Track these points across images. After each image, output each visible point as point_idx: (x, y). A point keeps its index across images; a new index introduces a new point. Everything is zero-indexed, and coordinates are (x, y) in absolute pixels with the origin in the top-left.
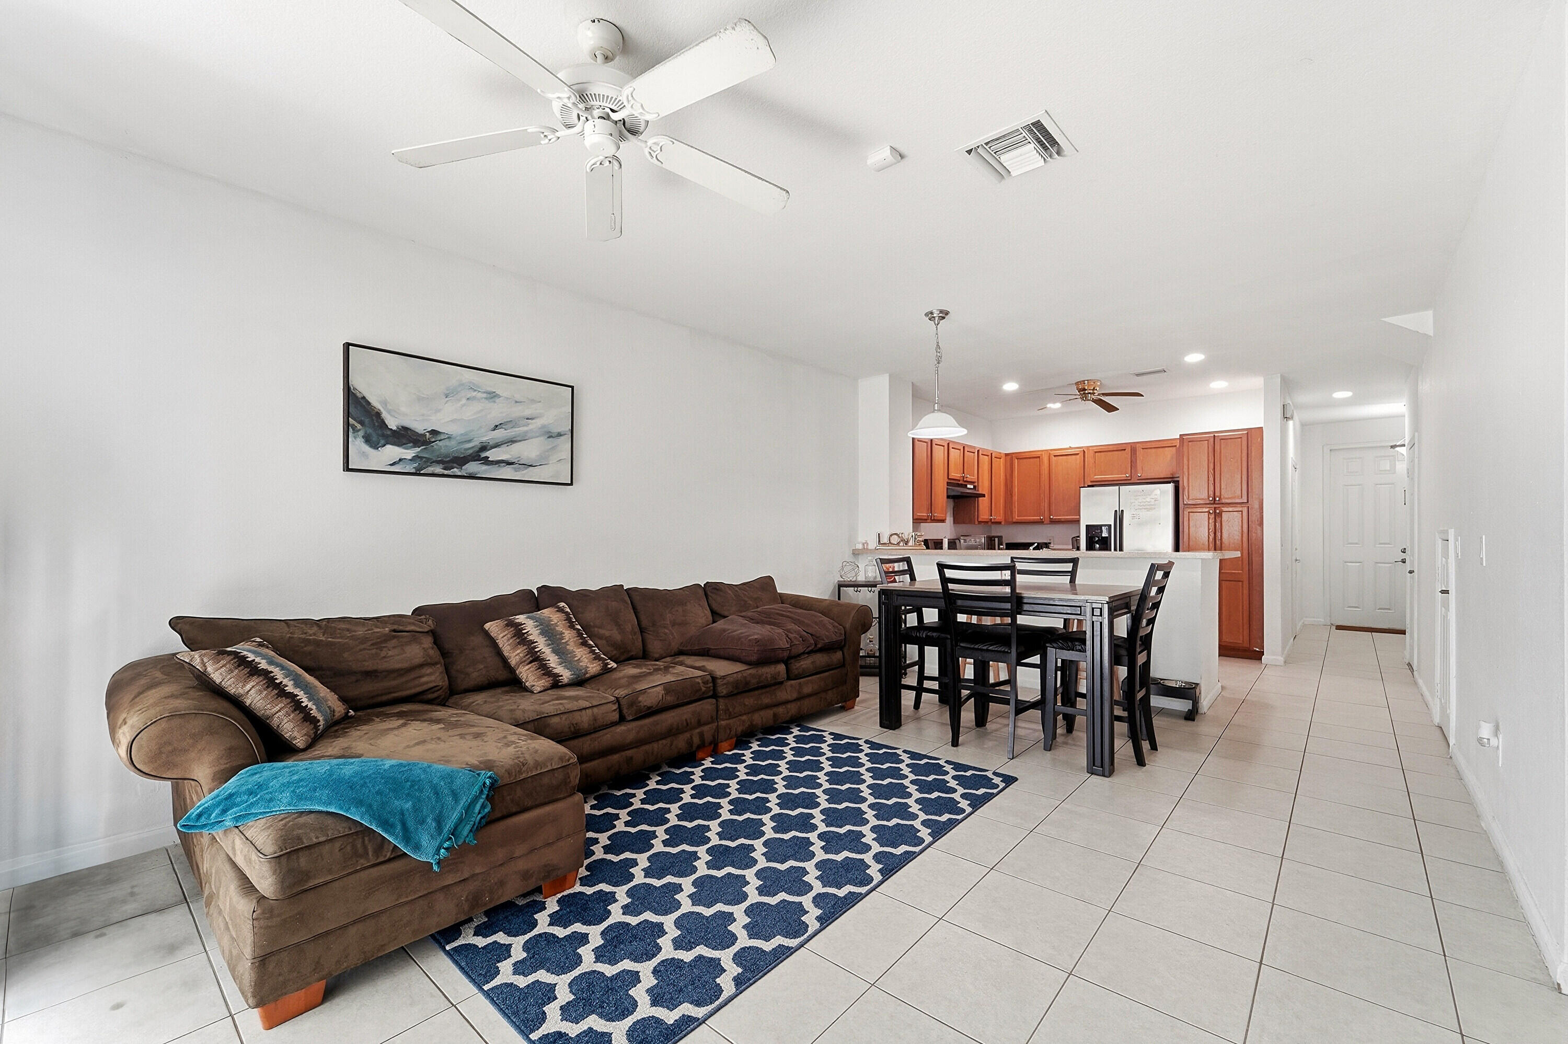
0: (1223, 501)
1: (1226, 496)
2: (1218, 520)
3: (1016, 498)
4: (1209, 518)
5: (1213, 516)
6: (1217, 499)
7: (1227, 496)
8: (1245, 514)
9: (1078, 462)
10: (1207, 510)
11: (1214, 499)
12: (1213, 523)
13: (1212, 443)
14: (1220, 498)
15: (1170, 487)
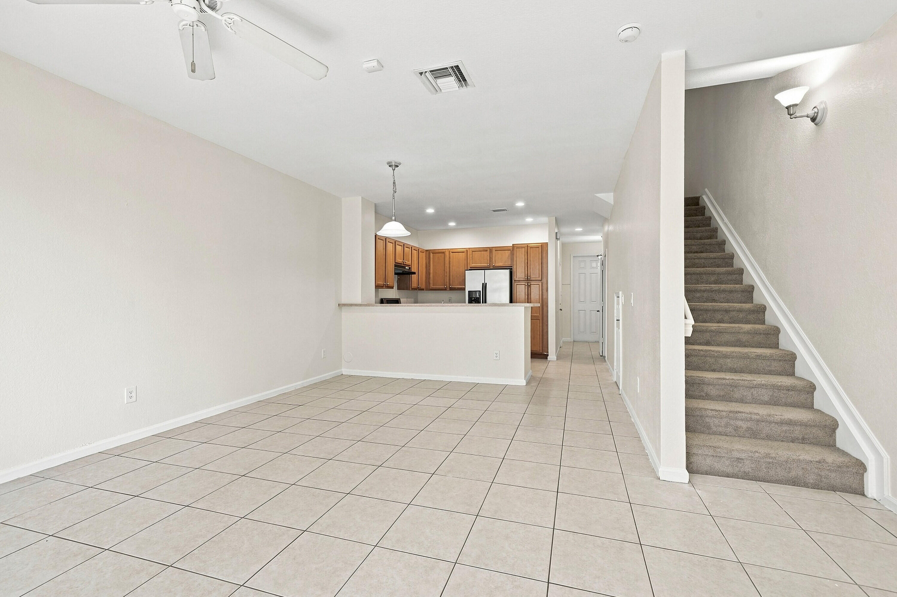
2: (529, 288)
3: (431, 276)
4: (525, 287)
7: (533, 277)
8: (541, 285)
9: (464, 257)
10: (524, 283)
12: (527, 290)
13: (526, 249)
14: (530, 277)
15: (508, 271)
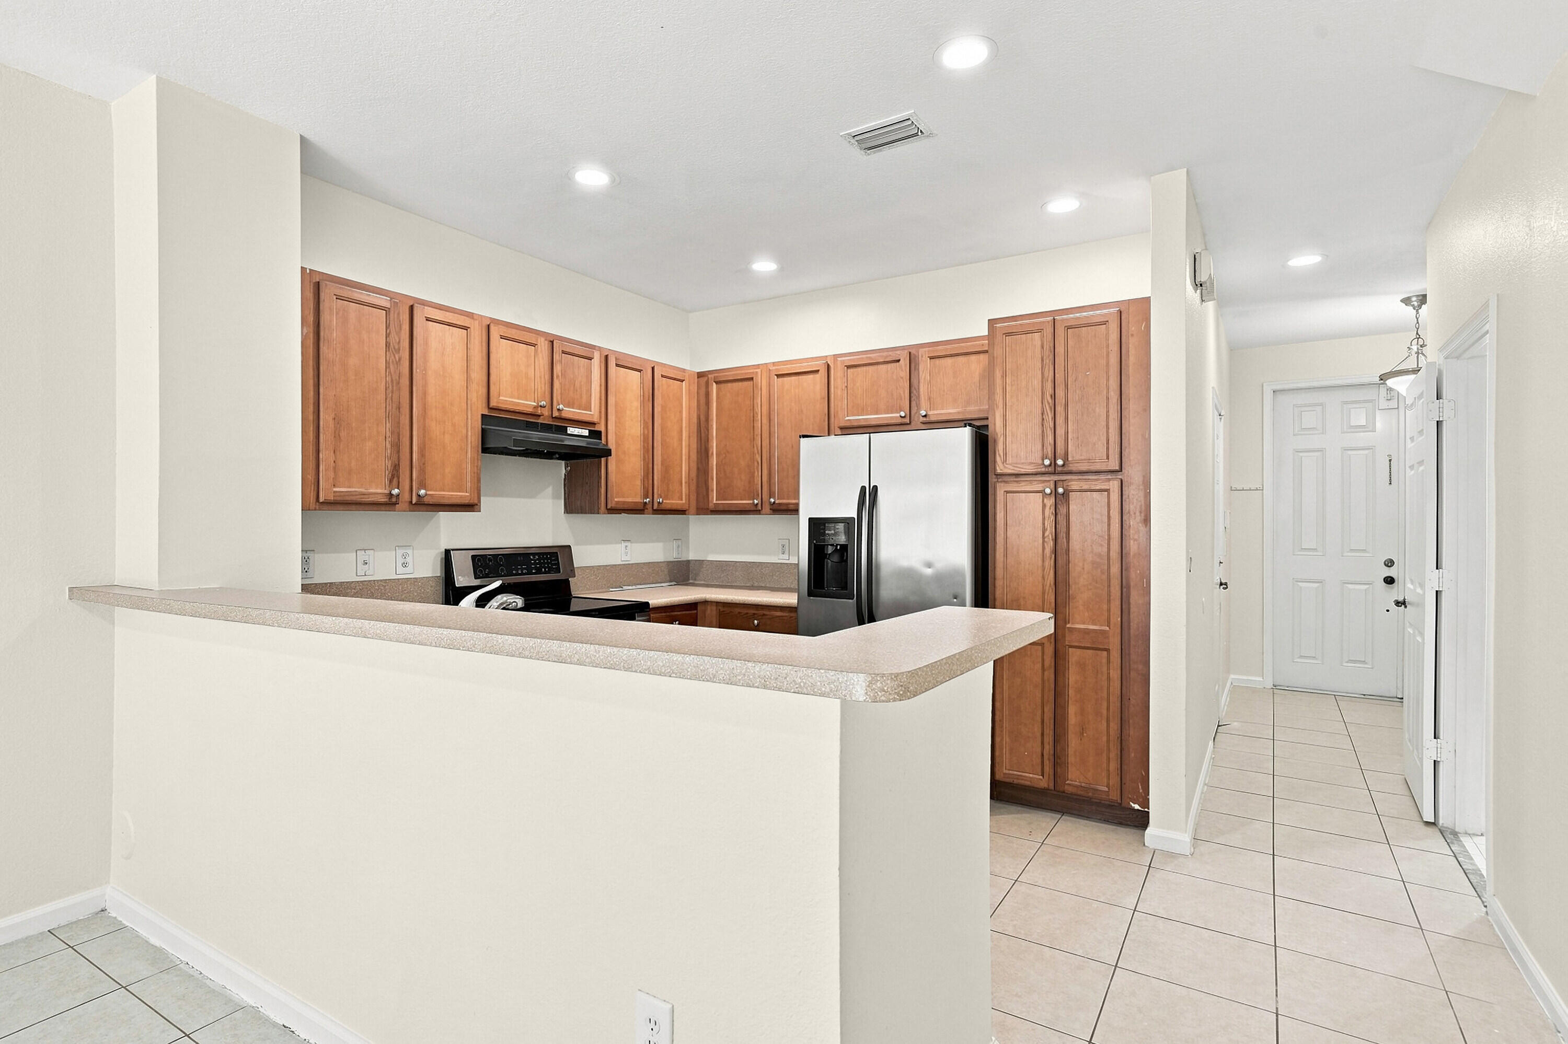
0: (1073, 467)
1: (1077, 457)
2: (1062, 510)
3: (714, 461)
4: (1044, 506)
5: (1050, 502)
6: (1060, 462)
7: (1078, 455)
8: (1115, 497)
9: (818, 387)
10: (1039, 487)
11: (1054, 463)
12: (1053, 518)
13: (1050, 336)
14: (1066, 459)
15: (967, 436)
